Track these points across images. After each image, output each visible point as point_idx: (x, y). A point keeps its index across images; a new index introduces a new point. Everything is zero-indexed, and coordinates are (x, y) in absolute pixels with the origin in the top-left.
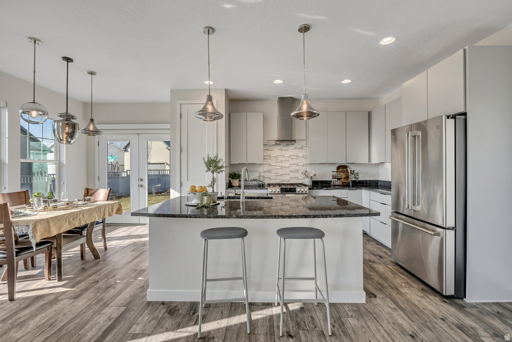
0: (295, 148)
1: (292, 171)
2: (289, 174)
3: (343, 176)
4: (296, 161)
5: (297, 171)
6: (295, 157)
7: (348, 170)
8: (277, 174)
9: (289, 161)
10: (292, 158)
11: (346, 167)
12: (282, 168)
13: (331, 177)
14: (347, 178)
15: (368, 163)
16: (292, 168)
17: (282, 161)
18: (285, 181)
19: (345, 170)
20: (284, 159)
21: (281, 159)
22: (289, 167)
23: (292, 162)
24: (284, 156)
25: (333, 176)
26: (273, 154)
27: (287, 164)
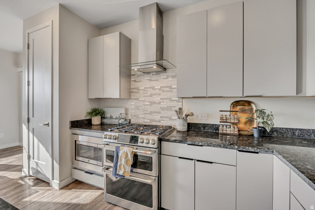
0: (168, 77)
1: (163, 109)
2: (159, 113)
3: (243, 117)
4: (169, 95)
5: (169, 108)
6: (168, 89)
7: (252, 109)
8: (145, 112)
9: (159, 94)
10: (163, 91)
11: (249, 103)
12: (152, 103)
13: (219, 120)
14: (250, 121)
15: (295, 94)
16: (163, 105)
17: (151, 95)
18: (155, 121)
19: (247, 108)
20: (153, 92)
21: (150, 92)
22: (159, 103)
23: (163, 95)
24: (153, 88)
25: (222, 118)
26: (142, 87)
27: (157, 99)
